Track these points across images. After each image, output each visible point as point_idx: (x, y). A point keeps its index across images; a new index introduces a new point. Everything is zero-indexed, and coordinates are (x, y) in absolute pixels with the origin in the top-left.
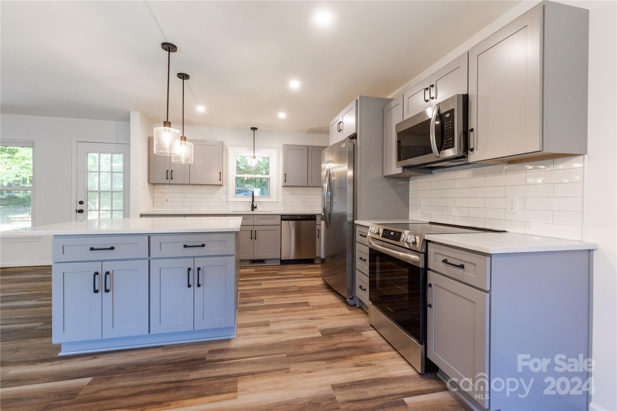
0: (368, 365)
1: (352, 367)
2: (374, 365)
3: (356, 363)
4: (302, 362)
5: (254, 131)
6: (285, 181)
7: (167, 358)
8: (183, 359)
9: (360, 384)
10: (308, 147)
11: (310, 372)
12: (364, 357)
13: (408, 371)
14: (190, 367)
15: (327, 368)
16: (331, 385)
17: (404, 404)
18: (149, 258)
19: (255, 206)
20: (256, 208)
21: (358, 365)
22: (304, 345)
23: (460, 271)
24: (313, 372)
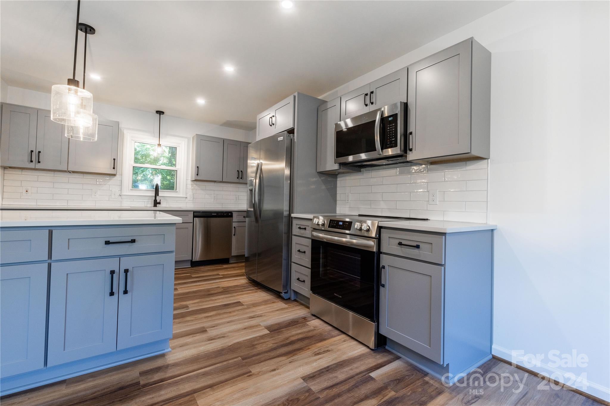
0: (326, 351)
1: (312, 356)
2: (332, 350)
3: (315, 352)
4: (262, 362)
5: (160, 115)
6: (197, 175)
7: (79, 394)
8: (106, 390)
9: (327, 371)
10: (224, 140)
11: (274, 370)
12: (319, 344)
13: (361, 350)
14: (121, 397)
15: (290, 362)
16: (301, 378)
17: (372, 379)
18: (49, 261)
19: (158, 201)
20: (159, 203)
21: (318, 354)
22: (256, 345)
23: (416, 251)
24: (278, 369)
